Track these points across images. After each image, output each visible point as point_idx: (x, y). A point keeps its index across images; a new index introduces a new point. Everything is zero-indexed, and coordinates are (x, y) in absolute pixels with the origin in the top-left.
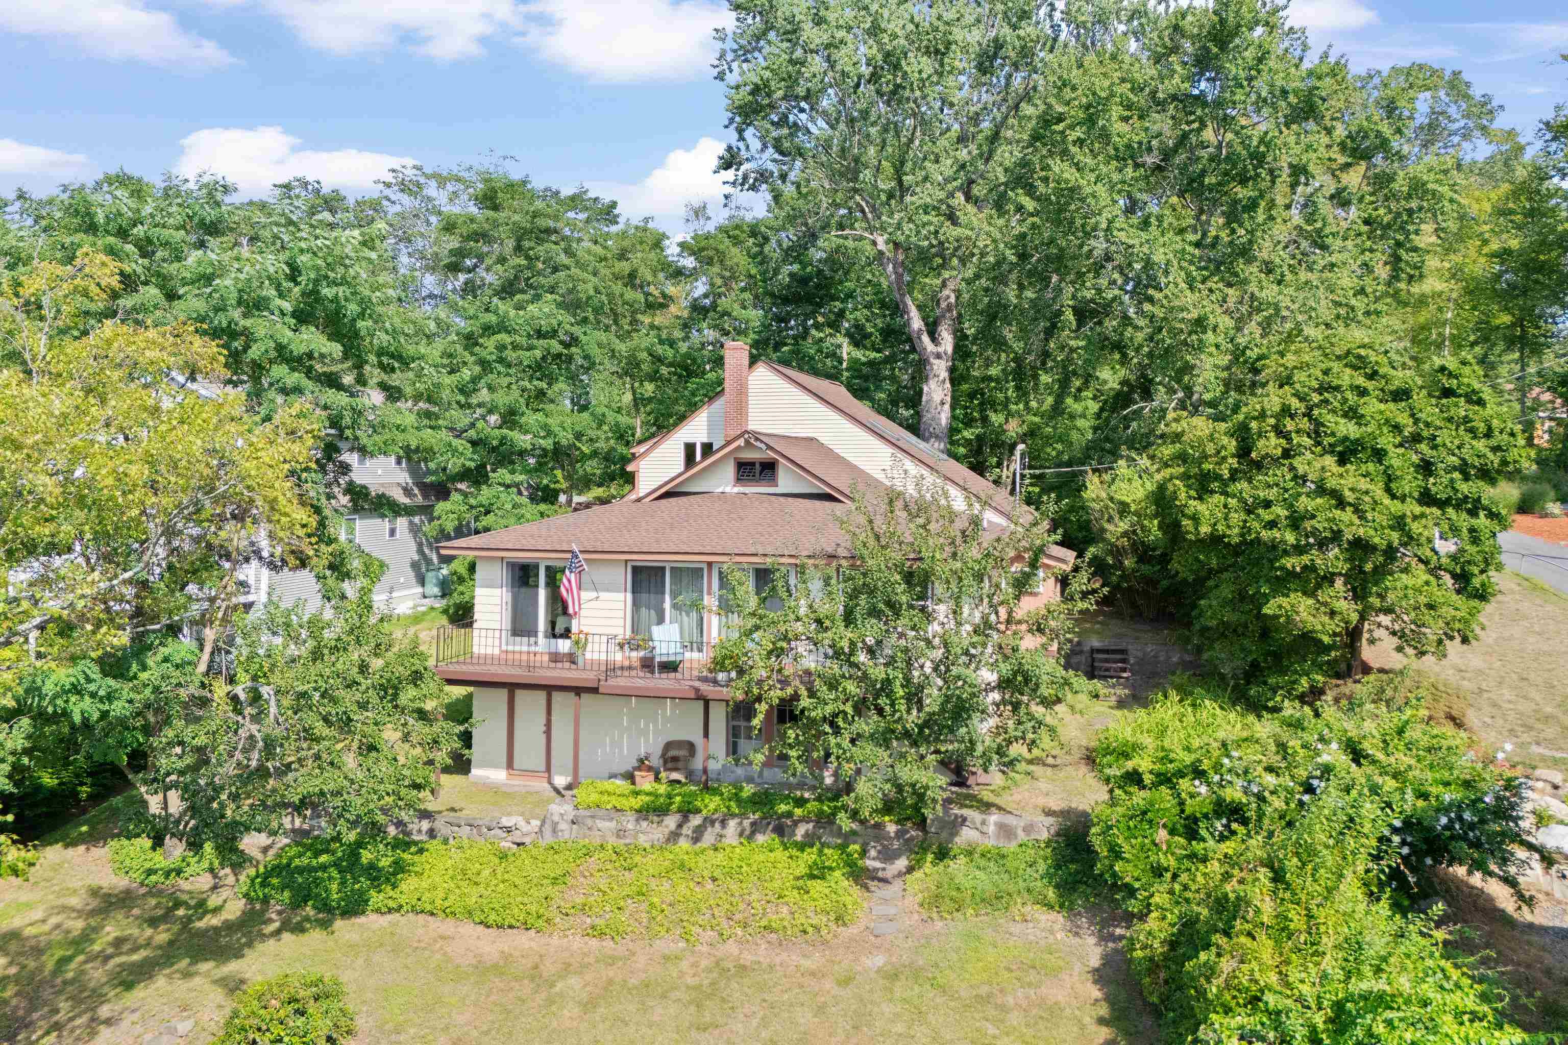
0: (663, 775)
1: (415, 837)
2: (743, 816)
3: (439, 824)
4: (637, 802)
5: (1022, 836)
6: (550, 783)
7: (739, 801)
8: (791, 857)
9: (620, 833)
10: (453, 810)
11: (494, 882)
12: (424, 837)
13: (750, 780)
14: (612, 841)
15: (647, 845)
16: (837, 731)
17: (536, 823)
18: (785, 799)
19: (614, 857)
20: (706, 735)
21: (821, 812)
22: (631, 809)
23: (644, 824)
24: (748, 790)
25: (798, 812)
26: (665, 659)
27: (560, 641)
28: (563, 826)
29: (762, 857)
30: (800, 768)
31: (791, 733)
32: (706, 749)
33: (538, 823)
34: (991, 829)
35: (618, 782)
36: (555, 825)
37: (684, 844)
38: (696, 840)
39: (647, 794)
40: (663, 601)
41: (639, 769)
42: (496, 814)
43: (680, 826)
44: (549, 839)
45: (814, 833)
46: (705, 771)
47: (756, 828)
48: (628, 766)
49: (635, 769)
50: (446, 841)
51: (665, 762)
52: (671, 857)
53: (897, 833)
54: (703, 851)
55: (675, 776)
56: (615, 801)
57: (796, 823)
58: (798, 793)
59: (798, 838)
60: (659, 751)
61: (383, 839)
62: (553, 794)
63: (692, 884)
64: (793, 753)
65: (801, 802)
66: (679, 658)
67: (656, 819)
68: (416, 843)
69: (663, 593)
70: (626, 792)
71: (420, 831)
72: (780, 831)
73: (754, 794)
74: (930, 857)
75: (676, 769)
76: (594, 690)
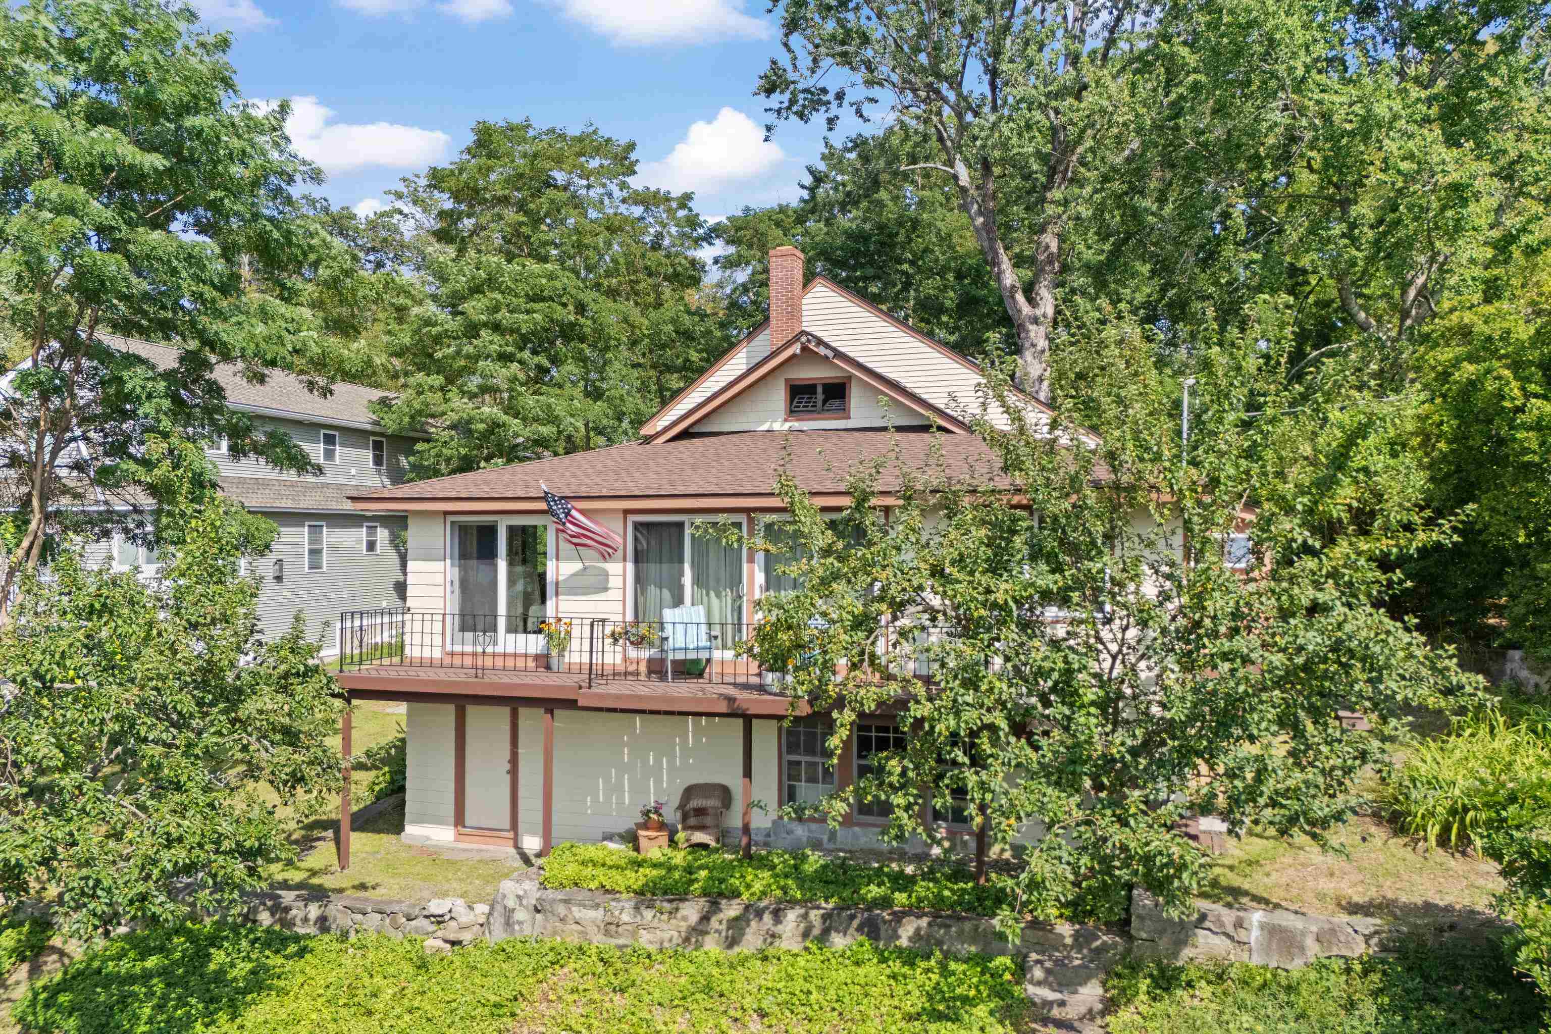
0: (681, 836)
1: (300, 930)
2: (808, 903)
3: (335, 909)
4: (637, 879)
5: (1313, 949)
6: (517, 847)
7: (801, 880)
8: (894, 977)
9: (610, 927)
10: (363, 887)
11: (398, 1010)
12: (312, 930)
13: (816, 846)
14: (598, 940)
15: (652, 949)
16: (978, 761)
17: (482, 908)
18: (878, 876)
19: (600, 968)
20: (748, 773)
21: (940, 898)
22: (628, 889)
23: (648, 914)
24: (814, 861)
25: (901, 898)
26: (680, 656)
27: (532, 637)
28: (521, 915)
29: (842, 975)
30: (909, 824)
31: (894, 765)
32: (747, 792)
33: (486, 908)
34: (1254, 935)
35: (612, 846)
36: (509, 913)
37: (712, 946)
38: (732, 942)
39: (655, 866)
40: (681, 574)
41: (645, 826)
42: (426, 894)
43: (705, 918)
44: (498, 936)
45: (929, 936)
46: (746, 829)
47: (830, 924)
48: (630, 824)
49: (640, 826)
50: (344, 936)
51: (685, 817)
52: (692, 969)
53: (1076, 936)
54: (744, 961)
55: (699, 837)
56: (603, 877)
57: (899, 917)
58: (895, 866)
59: (904, 942)
60: (676, 801)
61: (251, 931)
62: (519, 863)
63: (725, 1022)
64: (898, 800)
65: (902, 882)
66: (704, 655)
67: (667, 906)
68: (297, 939)
69: (681, 561)
70: (622, 862)
71: (306, 920)
72: (871, 929)
73: (825, 867)
74: (1144, 985)
75: (701, 828)
76: (571, 704)
